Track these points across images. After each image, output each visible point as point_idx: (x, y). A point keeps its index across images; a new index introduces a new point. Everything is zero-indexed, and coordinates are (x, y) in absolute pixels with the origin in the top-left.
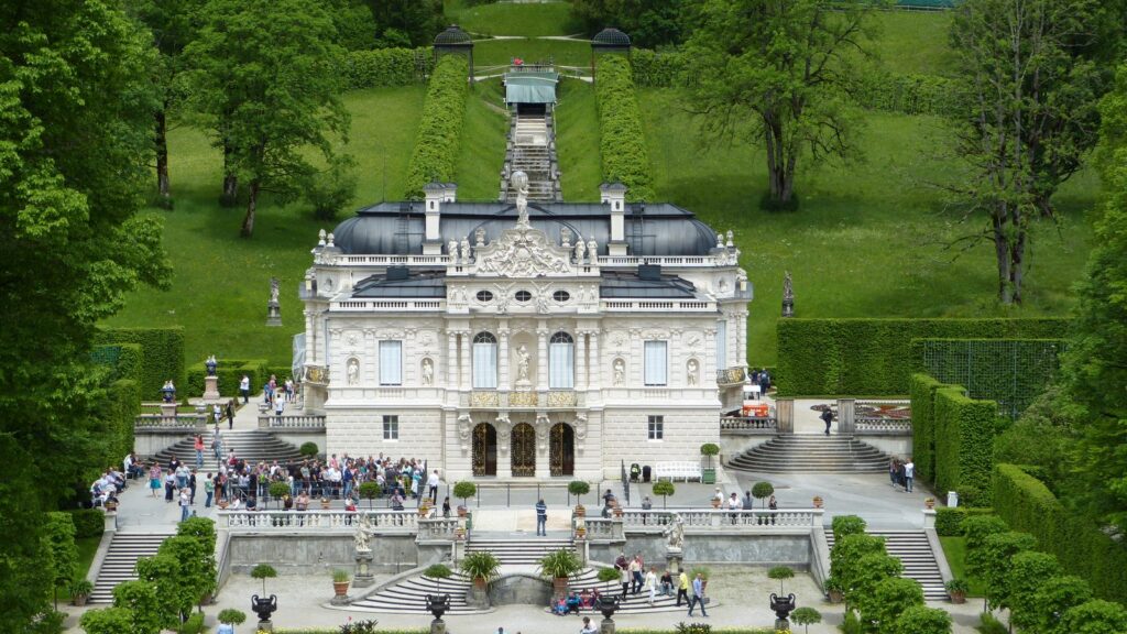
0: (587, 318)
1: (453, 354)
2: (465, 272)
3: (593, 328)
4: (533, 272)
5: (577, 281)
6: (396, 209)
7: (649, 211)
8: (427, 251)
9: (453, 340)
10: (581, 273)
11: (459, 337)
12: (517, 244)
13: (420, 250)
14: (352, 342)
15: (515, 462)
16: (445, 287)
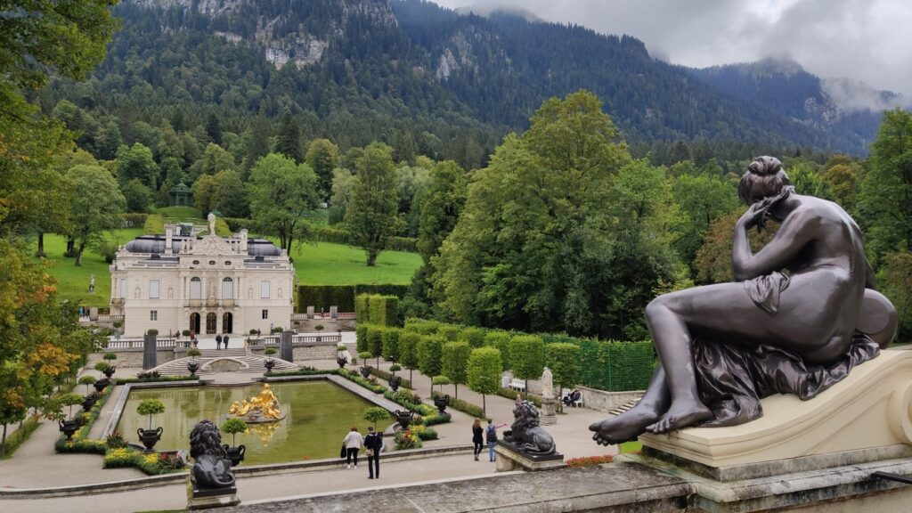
0: (239, 271)
1: (182, 285)
2: (188, 252)
3: (241, 274)
4: (216, 253)
5: (235, 257)
6: (153, 237)
7: (256, 240)
8: (166, 252)
9: (183, 279)
10: (236, 254)
11: (185, 278)
12: (210, 242)
13: (163, 252)
14: (137, 280)
15: (208, 328)
16: (178, 258)
